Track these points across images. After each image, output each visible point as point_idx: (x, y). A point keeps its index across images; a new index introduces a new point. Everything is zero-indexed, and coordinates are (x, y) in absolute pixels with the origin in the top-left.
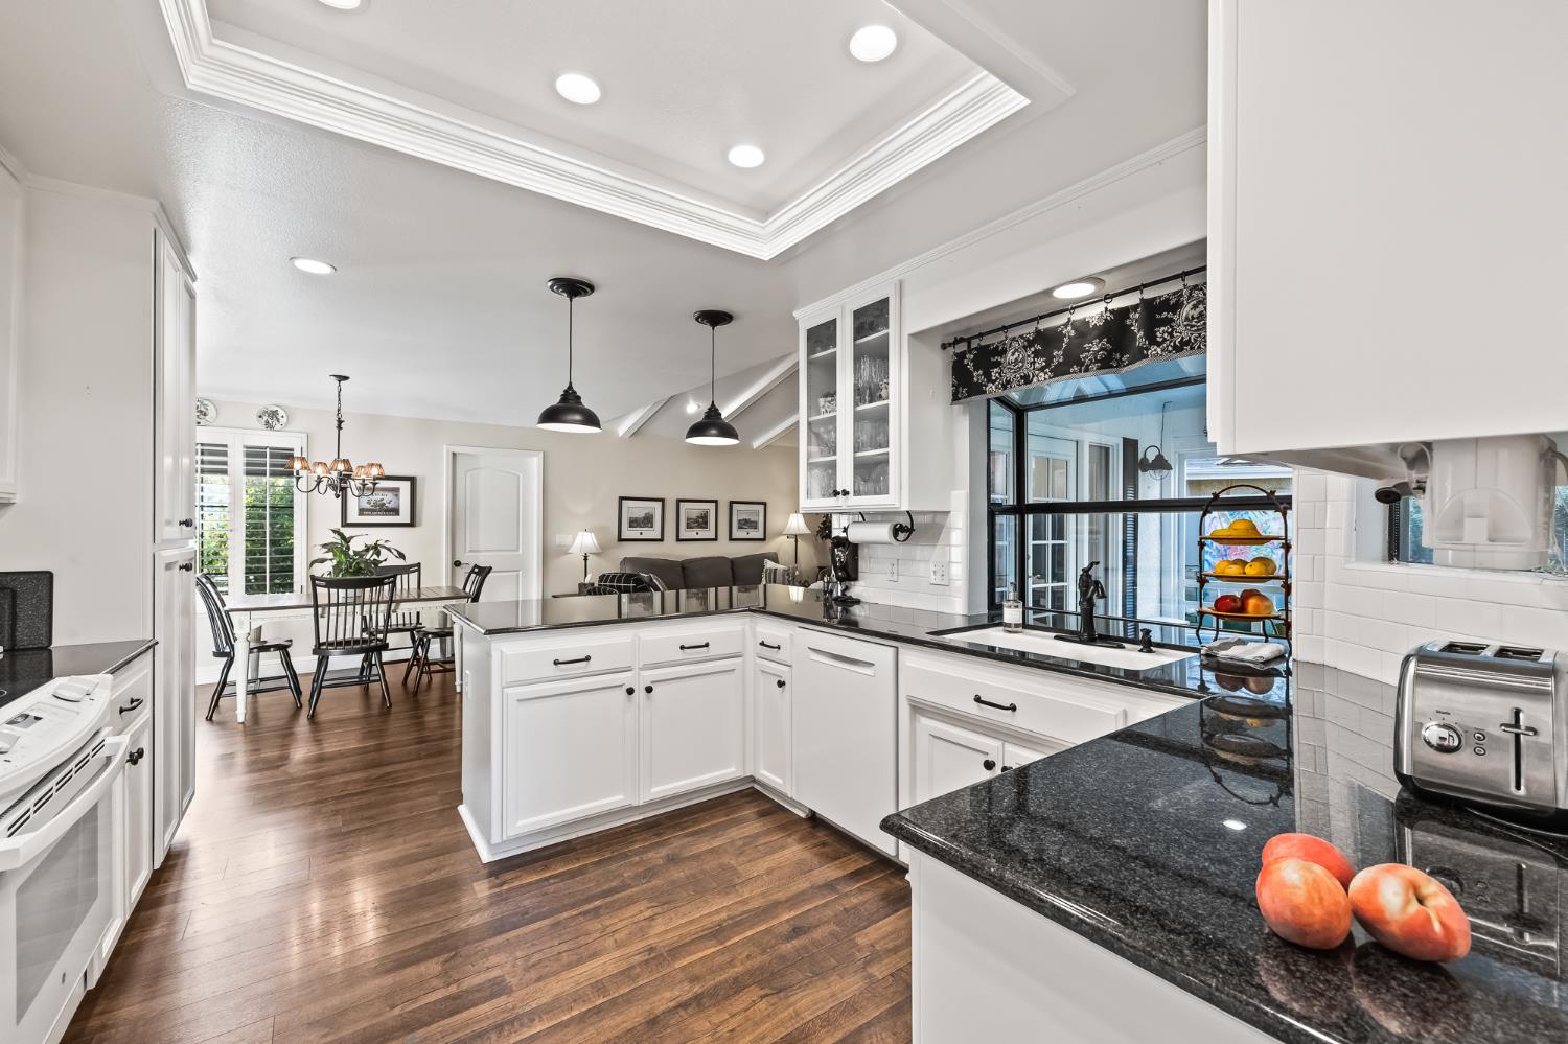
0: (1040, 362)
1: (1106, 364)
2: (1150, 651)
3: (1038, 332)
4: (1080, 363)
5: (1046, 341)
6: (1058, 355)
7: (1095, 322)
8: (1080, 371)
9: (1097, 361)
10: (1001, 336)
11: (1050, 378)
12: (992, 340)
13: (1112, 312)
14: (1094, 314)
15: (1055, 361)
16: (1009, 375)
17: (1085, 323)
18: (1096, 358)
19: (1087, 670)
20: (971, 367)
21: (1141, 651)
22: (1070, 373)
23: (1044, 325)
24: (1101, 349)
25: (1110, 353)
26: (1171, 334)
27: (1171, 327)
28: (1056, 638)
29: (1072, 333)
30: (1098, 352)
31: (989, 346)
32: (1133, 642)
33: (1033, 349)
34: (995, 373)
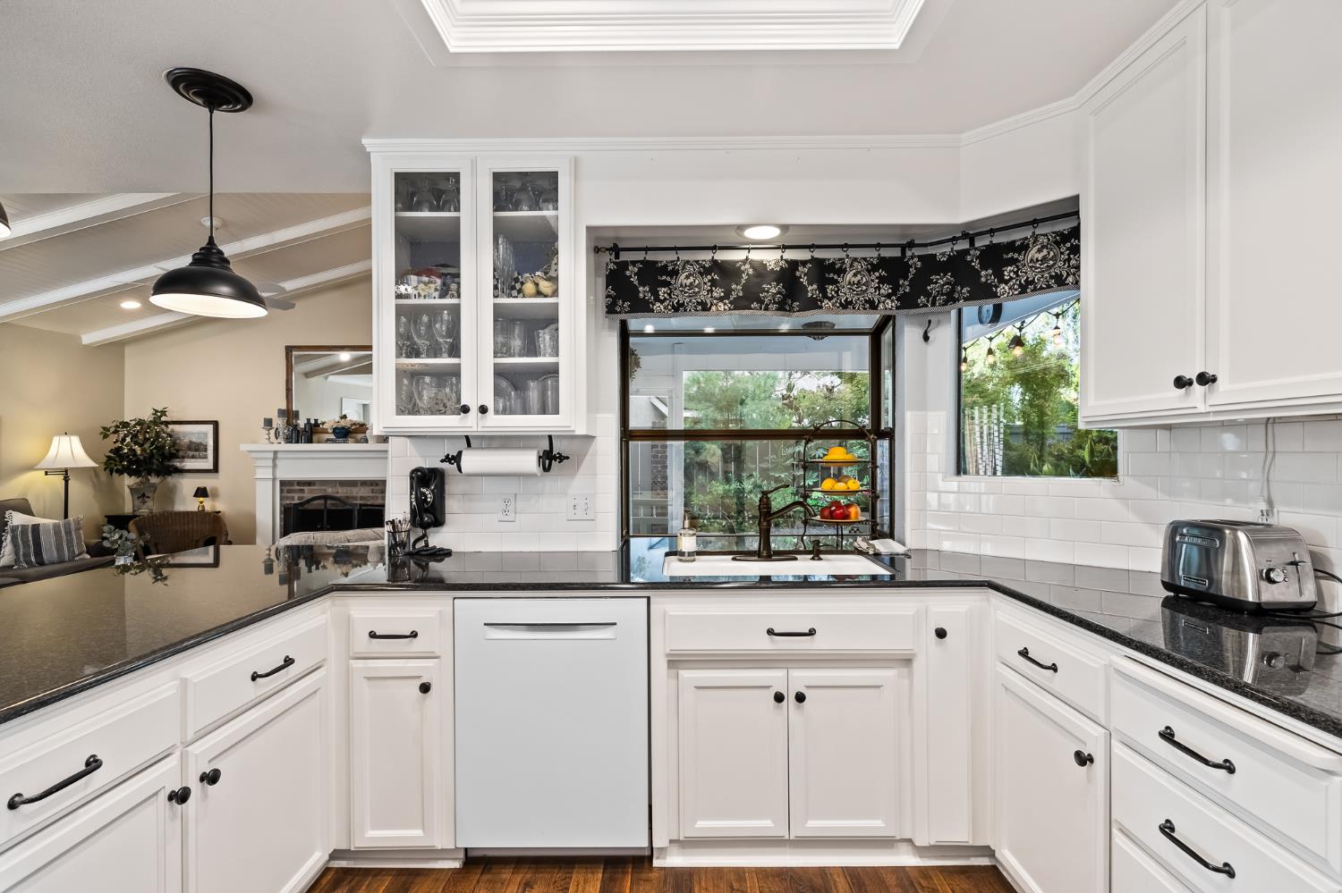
0: (718, 292)
1: (783, 306)
2: (820, 559)
3: (714, 262)
4: (761, 302)
5: (725, 272)
6: (737, 289)
7: (771, 266)
8: (761, 309)
9: (775, 303)
10: (671, 256)
11: (730, 309)
12: (664, 258)
13: (786, 261)
14: (771, 258)
15: (734, 295)
16: (679, 297)
17: (763, 265)
18: (774, 300)
19: (765, 582)
20: (634, 279)
21: (813, 559)
22: (751, 309)
23: (722, 256)
24: (779, 293)
25: (785, 297)
26: (837, 292)
27: (837, 287)
28: (734, 559)
29: (751, 272)
30: (776, 294)
31: (656, 262)
32: (806, 552)
33: (709, 277)
34: (662, 291)
